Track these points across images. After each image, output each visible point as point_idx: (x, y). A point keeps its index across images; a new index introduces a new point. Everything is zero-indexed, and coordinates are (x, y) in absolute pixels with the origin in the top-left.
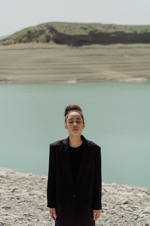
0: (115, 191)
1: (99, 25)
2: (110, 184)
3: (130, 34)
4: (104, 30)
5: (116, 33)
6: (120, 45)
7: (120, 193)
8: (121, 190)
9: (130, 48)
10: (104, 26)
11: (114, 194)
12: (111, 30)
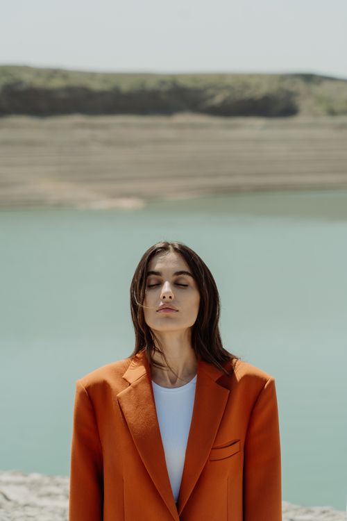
0: (33, 499)
1: (26, 69)
2: (25, 475)
3: (102, 94)
4: (39, 83)
5: (69, 90)
6: (77, 119)
7: (45, 502)
8: (49, 495)
9: (104, 127)
10: (38, 72)
11: (26, 505)
12: (57, 83)
